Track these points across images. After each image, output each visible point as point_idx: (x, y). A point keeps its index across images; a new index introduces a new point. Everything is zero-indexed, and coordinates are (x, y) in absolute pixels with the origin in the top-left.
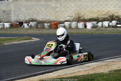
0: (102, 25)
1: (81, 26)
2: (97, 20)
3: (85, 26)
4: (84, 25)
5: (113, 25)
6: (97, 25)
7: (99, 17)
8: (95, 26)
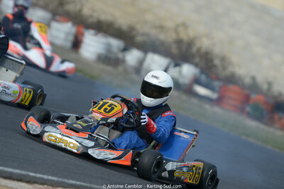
0: (141, 62)
1: (62, 36)
2: (128, 38)
3: (77, 44)
4: (71, 38)
5: (181, 81)
6: (120, 55)
7: (139, 28)
8: (113, 56)
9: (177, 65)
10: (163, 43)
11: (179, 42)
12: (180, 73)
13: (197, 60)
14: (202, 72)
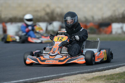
9: (50, 24)
10: (41, 17)
11: (47, 14)
12: (53, 27)
13: (58, 19)
14: (62, 23)
